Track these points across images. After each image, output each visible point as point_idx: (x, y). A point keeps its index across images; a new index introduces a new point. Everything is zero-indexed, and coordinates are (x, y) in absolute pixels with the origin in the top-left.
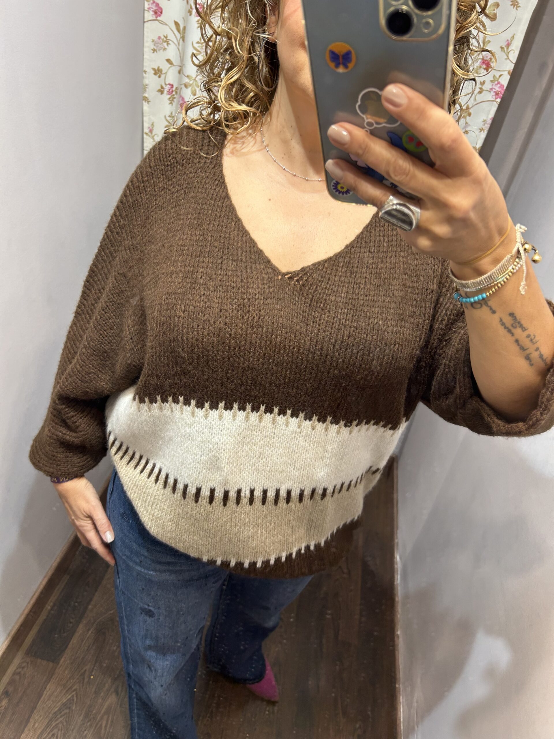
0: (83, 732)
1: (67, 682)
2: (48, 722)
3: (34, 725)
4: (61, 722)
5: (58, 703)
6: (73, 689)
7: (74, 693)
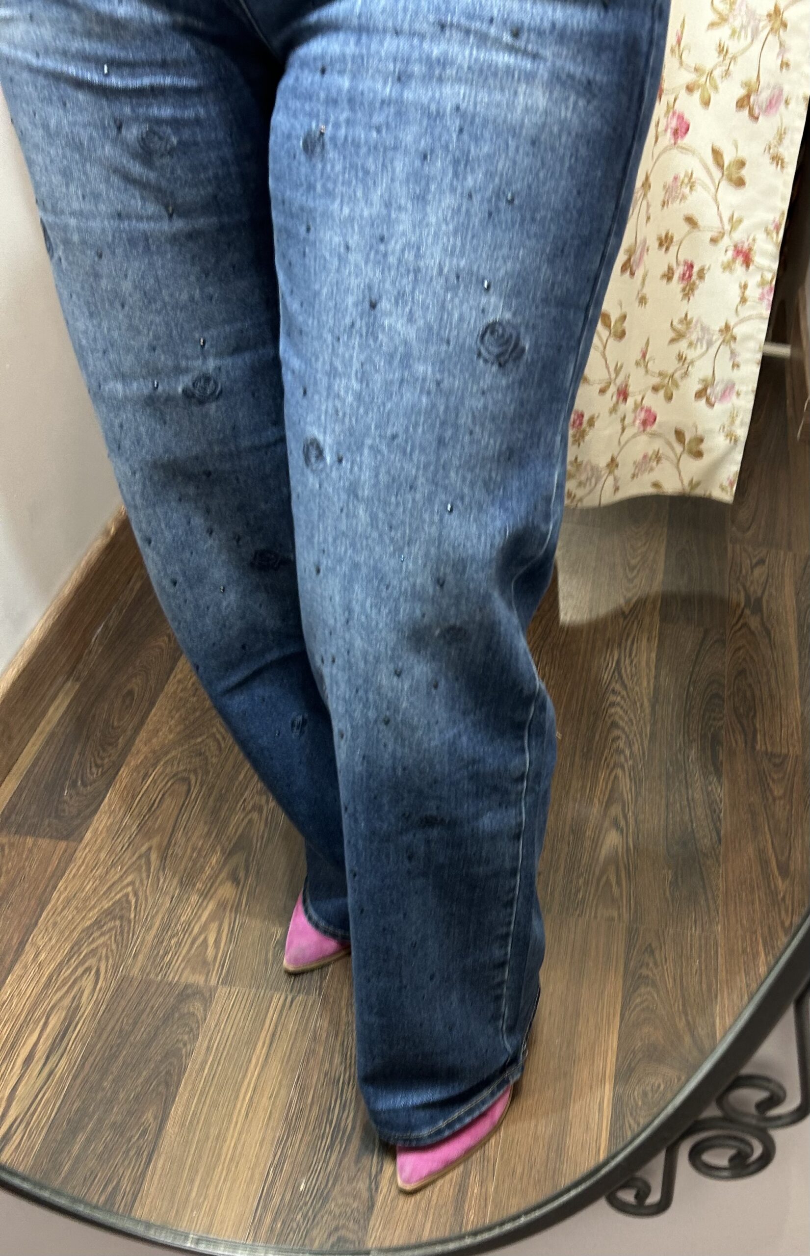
0: (163, 958)
1: (107, 873)
2: (72, 948)
3: (37, 956)
4: (105, 944)
5: (90, 910)
6: (125, 882)
7: (130, 889)
